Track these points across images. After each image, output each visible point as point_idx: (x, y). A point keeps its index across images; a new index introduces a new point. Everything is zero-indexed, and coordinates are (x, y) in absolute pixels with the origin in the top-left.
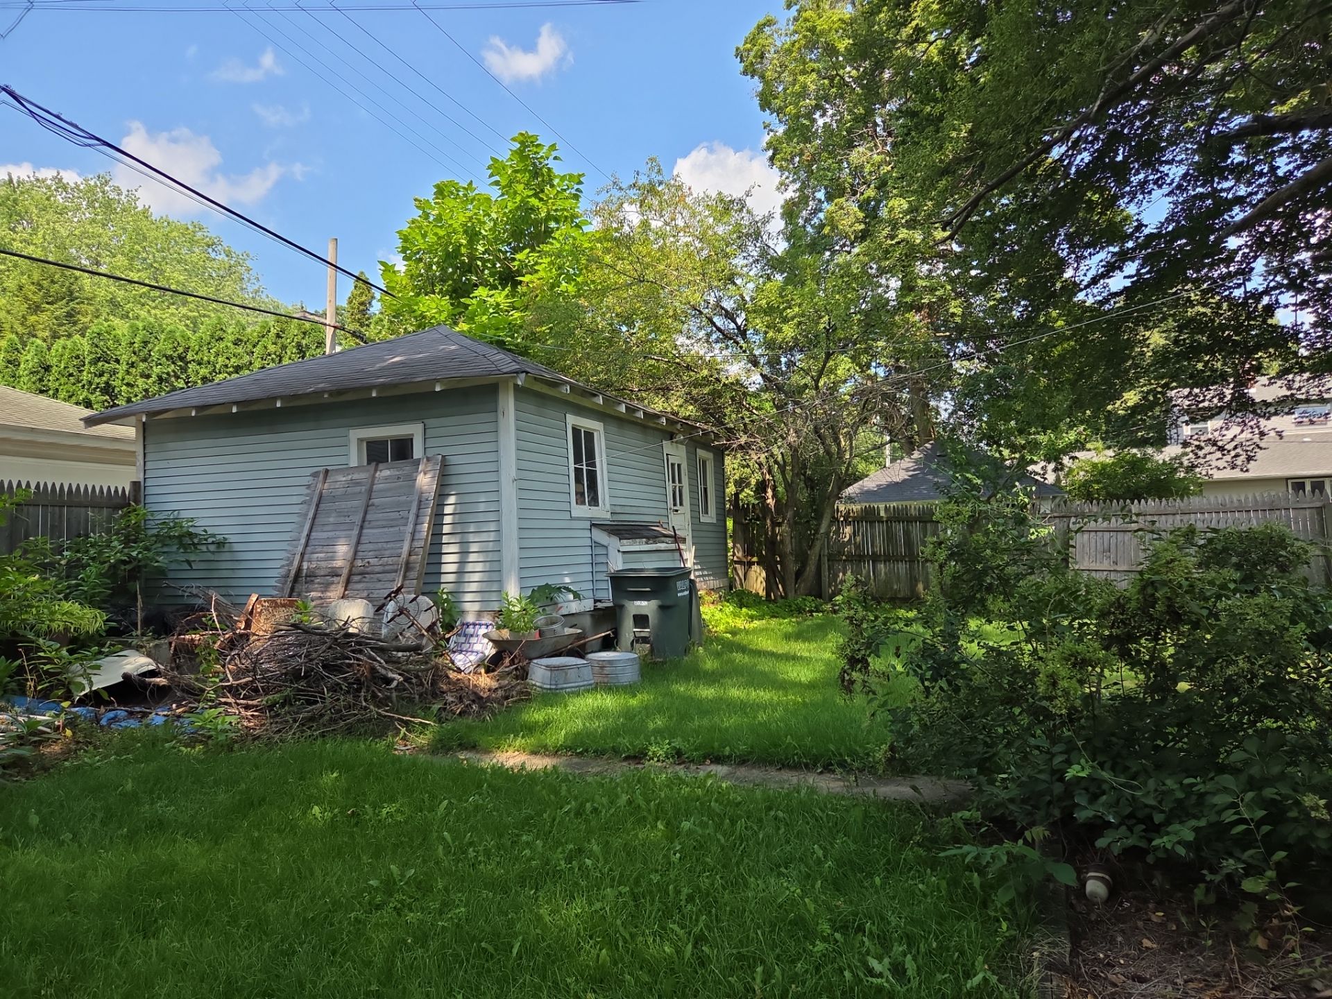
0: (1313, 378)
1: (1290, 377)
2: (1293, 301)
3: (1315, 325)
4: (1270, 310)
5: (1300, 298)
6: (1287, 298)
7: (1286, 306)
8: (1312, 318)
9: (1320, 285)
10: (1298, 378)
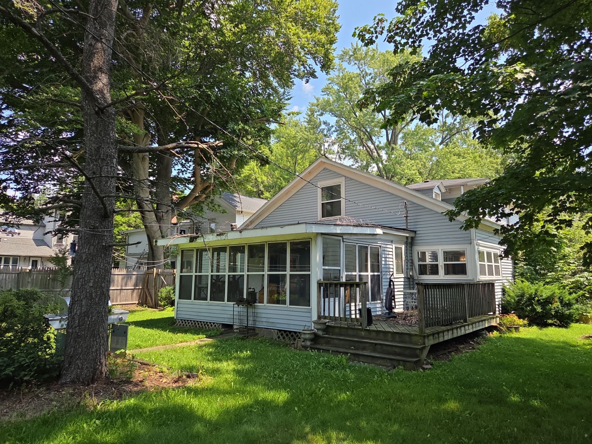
0: (17, 218)
1: (8, 216)
2: (15, 187)
3: (21, 198)
4: (5, 188)
5: (18, 187)
6: (13, 185)
7: (12, 188)
8: (21, 195)
9: (27, 184)
10: (11, 217)
